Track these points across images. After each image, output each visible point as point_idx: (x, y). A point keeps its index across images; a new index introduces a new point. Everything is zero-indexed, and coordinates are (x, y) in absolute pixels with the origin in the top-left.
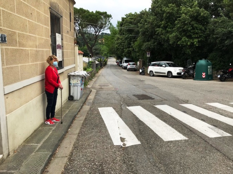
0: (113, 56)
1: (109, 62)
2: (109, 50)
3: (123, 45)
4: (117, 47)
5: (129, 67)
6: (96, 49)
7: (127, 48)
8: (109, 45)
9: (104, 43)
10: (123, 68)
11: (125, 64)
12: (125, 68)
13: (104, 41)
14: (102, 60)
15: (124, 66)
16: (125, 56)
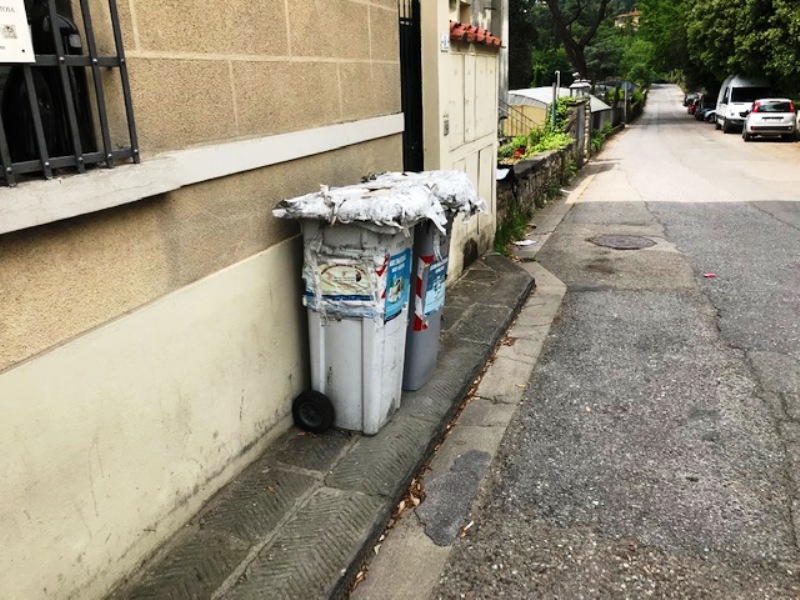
0: (672, 78)
1: (654, 102)
2: (656, 54)
3: (734, 16)
4: (697, 32)
5: (755, 120)
6: (601, 56)
7: (750, 31)
8: (660, 31)
9: (636, 29)
10: (719, 127)
11: (730, 110)
12: (734, 127)
13: (636, 20)
14: (621, 95)
15: (729, 116)
16: (738, 71)
